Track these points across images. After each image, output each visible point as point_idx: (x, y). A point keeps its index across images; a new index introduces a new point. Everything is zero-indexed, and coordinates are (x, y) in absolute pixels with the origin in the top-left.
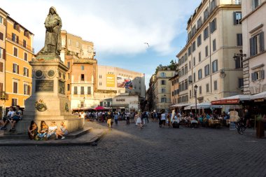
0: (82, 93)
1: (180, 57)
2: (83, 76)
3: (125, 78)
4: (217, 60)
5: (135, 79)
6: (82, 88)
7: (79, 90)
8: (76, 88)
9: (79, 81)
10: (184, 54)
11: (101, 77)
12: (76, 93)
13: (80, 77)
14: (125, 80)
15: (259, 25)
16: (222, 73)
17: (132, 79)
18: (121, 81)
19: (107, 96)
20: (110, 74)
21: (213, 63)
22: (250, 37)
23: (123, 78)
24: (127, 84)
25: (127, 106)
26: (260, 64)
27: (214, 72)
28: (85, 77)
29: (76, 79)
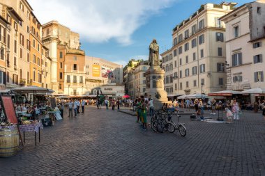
0: (75, 82)
1: (165, 56)
2: (75, 66)
3: (108, 69)
4: (204, 65)
5: (115, 70)
6: (75, 77)
7: (72, 79)
8: (68, 77)
9: (72, 71)
10: (168, 54)
11: (87, 67)
12: (68, 81)
13: (72, 67)
14: (108, 71)
15: (239, 48)
16: (209, 74)
17: (113, 70)
18: (105, 72)
19: (96, 85)
20: (96, 65)
21: (201, 66)
22: (232, 54)
23: (107, 69)
24: (110, 75)
25: (114, 95)
26: (239, 72)
27: (201, 72)
28: (78, 67)
29: (69, 68)
